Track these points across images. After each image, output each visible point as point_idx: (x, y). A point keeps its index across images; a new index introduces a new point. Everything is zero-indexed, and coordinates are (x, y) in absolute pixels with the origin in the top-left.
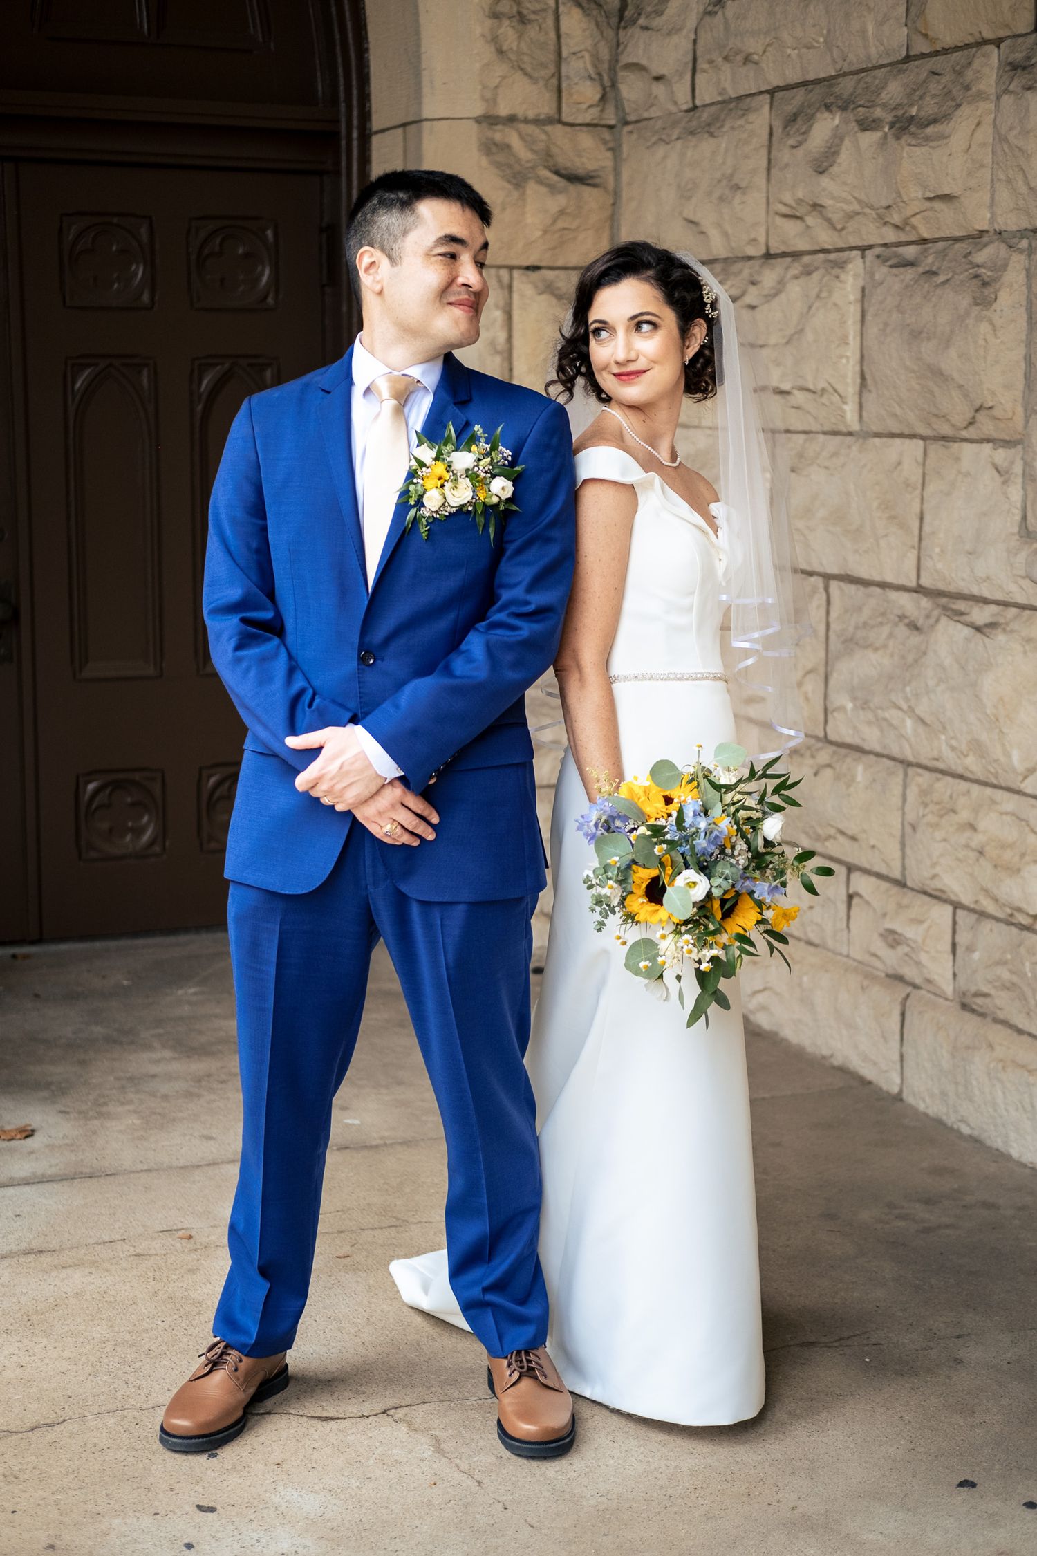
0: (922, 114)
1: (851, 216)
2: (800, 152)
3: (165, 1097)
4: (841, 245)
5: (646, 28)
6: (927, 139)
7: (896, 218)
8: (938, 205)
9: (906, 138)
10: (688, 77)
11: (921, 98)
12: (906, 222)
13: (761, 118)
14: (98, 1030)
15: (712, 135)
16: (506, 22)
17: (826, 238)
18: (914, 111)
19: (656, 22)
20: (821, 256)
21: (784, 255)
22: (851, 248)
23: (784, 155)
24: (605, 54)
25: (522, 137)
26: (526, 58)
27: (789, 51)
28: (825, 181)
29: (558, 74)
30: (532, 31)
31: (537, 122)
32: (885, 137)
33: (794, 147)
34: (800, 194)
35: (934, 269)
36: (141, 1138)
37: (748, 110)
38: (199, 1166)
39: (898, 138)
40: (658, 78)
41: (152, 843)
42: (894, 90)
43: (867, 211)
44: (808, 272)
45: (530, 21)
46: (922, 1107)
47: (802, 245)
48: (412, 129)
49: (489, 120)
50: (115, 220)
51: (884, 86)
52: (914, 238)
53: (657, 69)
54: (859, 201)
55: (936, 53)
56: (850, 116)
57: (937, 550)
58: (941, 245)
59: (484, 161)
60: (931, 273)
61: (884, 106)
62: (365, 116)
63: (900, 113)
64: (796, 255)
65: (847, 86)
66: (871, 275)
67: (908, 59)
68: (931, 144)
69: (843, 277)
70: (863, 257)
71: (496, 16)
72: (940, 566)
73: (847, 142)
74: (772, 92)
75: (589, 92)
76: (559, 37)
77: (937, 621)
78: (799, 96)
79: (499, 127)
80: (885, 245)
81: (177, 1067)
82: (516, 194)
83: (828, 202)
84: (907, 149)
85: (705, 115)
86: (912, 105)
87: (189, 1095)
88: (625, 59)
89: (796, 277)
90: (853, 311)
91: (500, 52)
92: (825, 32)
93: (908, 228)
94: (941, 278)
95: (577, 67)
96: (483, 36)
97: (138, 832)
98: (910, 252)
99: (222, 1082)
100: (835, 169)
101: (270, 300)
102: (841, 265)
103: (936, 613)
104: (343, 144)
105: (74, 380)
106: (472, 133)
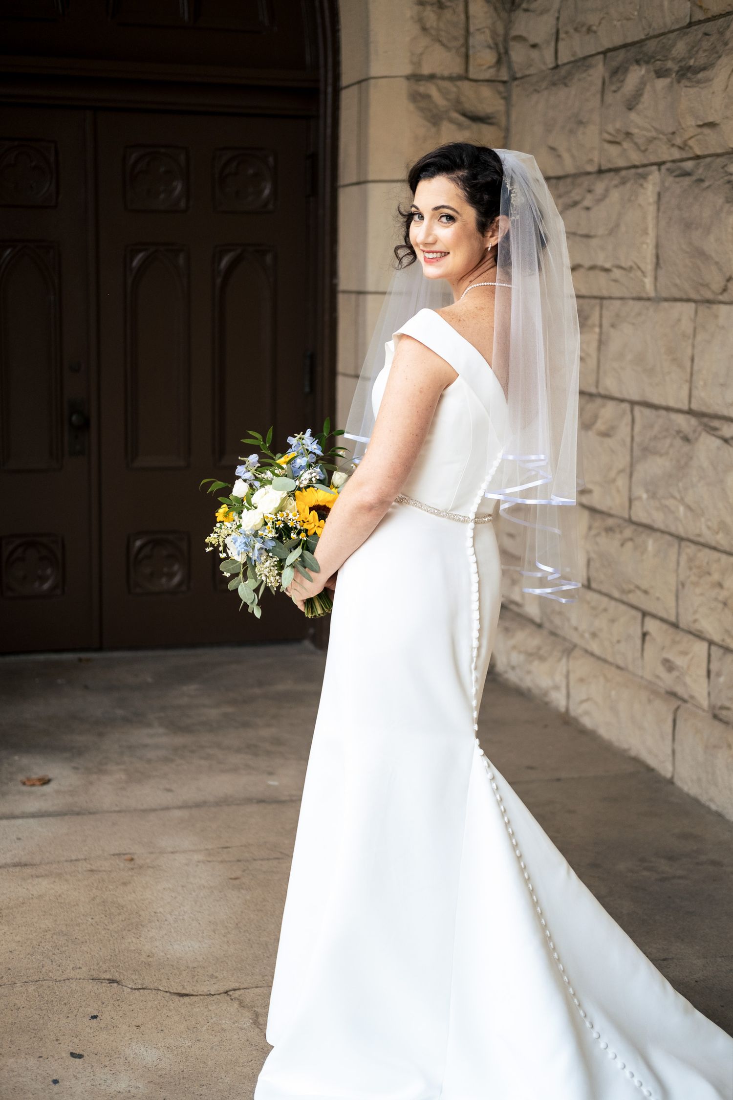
0: (697, 64)
1: (650, 140)
2: (618, 95)
3: (149, 761)
4: (645, 162)
5: (526, 10)
6: (699, 82)
7: (678, 141)
8: (706, 131)
9: (684, 82)
10: (553, 44)
11: (697, 52)
12: (685, 143)
13: (599, 71)
15: (566, 85)
16: (429, 8)
17: (636, 158)
18: (692, 62)
19: (533, 6)
20: (633, 171)
21: (610, 170)
22: (652, 164)
23: (609, 98)
24: (500, 30)
25: (439, 89)
26: (443, 33)
27: (615, 22)
28: (633, 116)
29: (466, 45)
30: (448, 15)
31: (451, 79)
32: (672, 83)
33: (615, 92)
34: (618, 125)
35: (703, 177)
36: (123, 789)
37: (590, 67)
38: (154, 810)
39: (679, 82)
40: (534, 46)
41: (179, 585)
42: (680, 48)
43: (661, 136)
44: (623, 182)
45: (447, 7)
46: (686, 789)
47: (621, 163)
48: (363, 84)
49: (415, 77)
50: (163, 150)
51: (674, 45)
52: (691, 155)
53: (533, 39)
54: (656, 129)
55: (708, 20)
56: (651, 67)
57: (701, 383)
58: (708, 160)
59: (411, 107)
60: (701, 180)
61: (673, 59)
62: (337, 77)
63: (683, 64)
64: (617, 170)
65: (651, 46)
66: (663, 182)
67: (690, 25)
68: (701, 85)
69: (645, 185)
70: (659, 170)
71: (421, 4)
72: (703, 394)
73: (648, 88)
74: (604, 53)
75: (488, 57)
76: (467, 17)
77: (700, 434)
78: (621, 55)
79: (422, 83)
80: (673, 161)
81: (164, 740)
82: (433, 130)
83: (635, 131)
84: (684, 89)
85: (563, 72)
86: (690, 58)
87: (166, 760)
88: (514, 33)
89: (616, 186)
90: (652, 209)
91: (424, 29)
92: (638, 7)
93: (687, 148)
94: (707, 184)
95: (480, 40)
96: (412, 17)
97: (171, 576)
98: (689, 165)
99: (193, 752)
100: (640, 107)
101: (270, 207)
102: (644, 177)
103: (700, 429)
104: (322, 96)
105: (132, 261)
106: (403, 87)
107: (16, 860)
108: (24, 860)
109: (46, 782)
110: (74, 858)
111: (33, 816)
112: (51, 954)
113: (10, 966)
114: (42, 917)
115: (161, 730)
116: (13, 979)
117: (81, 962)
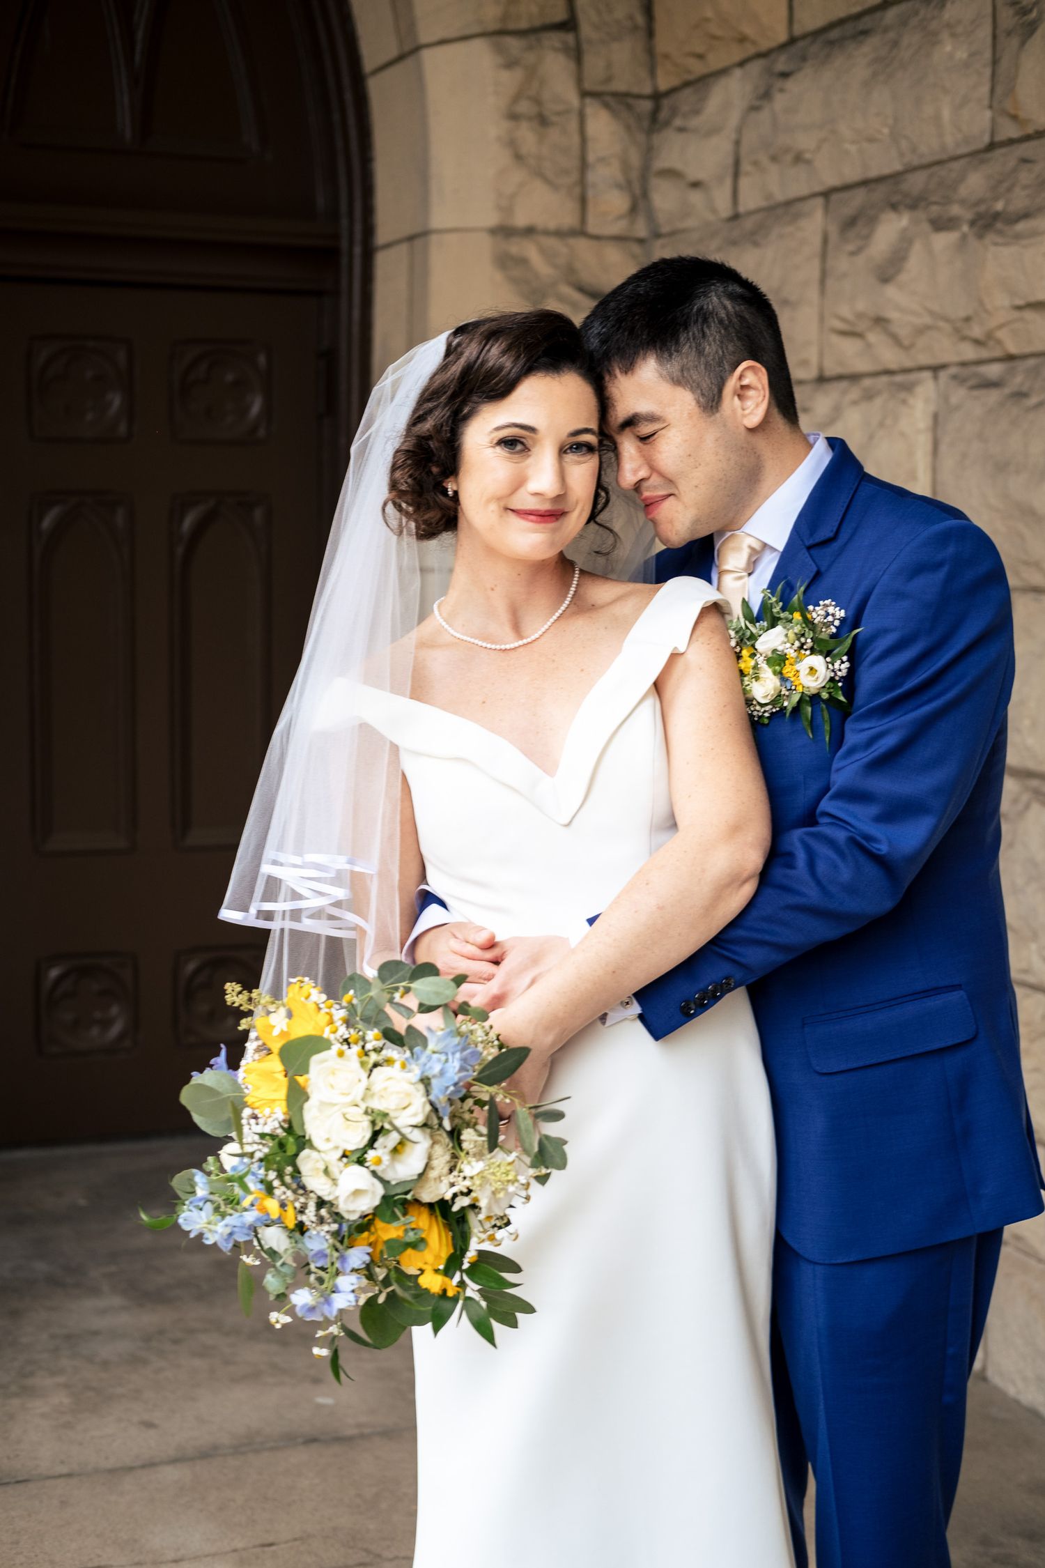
0: (1011, 208)
1: (921, 331)
2: (860, 260)
3: (105, 1364)
4: (908, 364)
5: (681, 130)
6: (1018, 237)
7: (977, 331)
8: (1029, 315)
9: (991, 237)
10: (728, 182)
11: (1009, 190)
12: (990, 335)
13: (814, 223)
14: (41, 1267)
15: (756, 244)
16: (525, 124)
17: (890, 357)
18: (999, 206)
19: (694, 122)
20: (884, 379)
21: (840, 378)
22: (921, 368)
23: (841, 263)
24: (635, 158)
25: (543, 251)
26: (547, 164)
27: (848, 146)
28: (891, 291)
29: (582, 182)
30: (554, 135)
31: (560, 234)
32: (964, 237)
33: (853, 254)
34: (861, 306)
35: (1025, 389)
36: (68, 1426)
37: (797, 217)
38: (131, 1469)
39: (980, 236)
40: (696, 185)
41: (122, 1036)
42: (975, 183)
43: (941, 324)
44: (869, 396)
45: (552, 123)
47: (861, 366)
48: (418, 243)
49: (504, 232)
50: (91, 344)
51: (962, 178)
52: (997, 353)
53: (693, 174)
54: (932, 313)
55: (1027, 138)
56: (921, 214)
57: (1027, 722)
58: (1031, 362)
59: (499, 276)
60: (1020, 395)
61: (963, 202)
62: (369, 231)
63: (982, 208)
64: (854, 378)
65: (916, 182)
66: (945, 398)
67: (992, 146)
68: (1024, 242)
69: (911, 401)
70: (936, 378)
71: (514, 117)
72: (1030, 741)
73: (917, 247)
74: (826, 194)
75: (617, 202)
76: (584, 140)
77: (1027, 807)
78: (859, 197)
79: (514, 240)
80: (964, 364)
81: (125, 1320)
83: (893, 315)
84: (992, 249)
85: (748, 224)
86: (996, 199)
87: (135, 1361)
88: (661, 163)
89: (855, 403)
90: (923, 442)
91: (518, 157)
92: (890, 121)
93: (991, 343)
94: (1033, 400)
95: (604, 175)
96: (499, 138)
97: (106, 1023)
98: (994, 370)
99: (176, 1342)
100: (903, 277)
101: (262, 432)
102: (909, 388)
103: (1025, 798)
104: (344, 261)
105: (41, 519)
106: (485, 244)
115: (117, 1301)
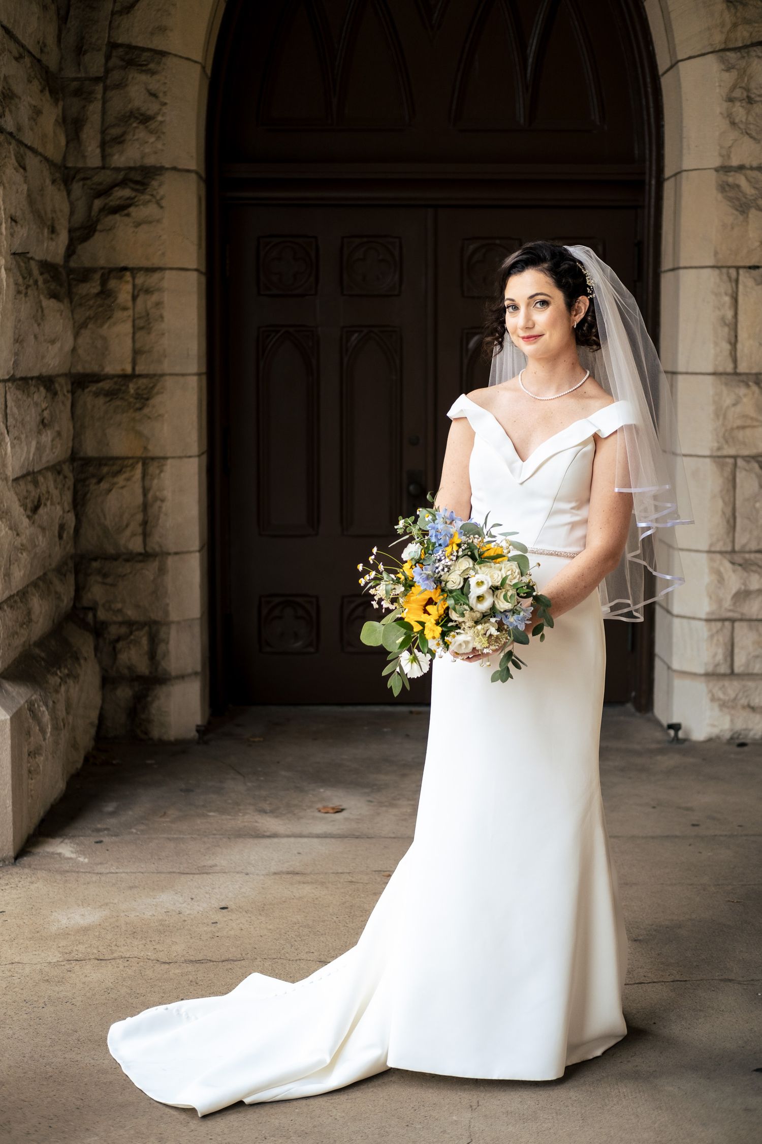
16: (738, 104)
25: (748, 180)
26: (752, 127)
30: (756, 109)
31: (759, 169)
45: (756, 102)
48: (678, 176)
49: (725, 169)
50: (498, 242)
59: (720, 196)
62: (661, 168)
71: (730, 100)
79: (732, 173)
82: (741, 218)
91: (733, 124)
96: (721, 113)
104: (647, 187)
105: (468, 343)
106: (712, 178)
107: (291, 869)
108: (297, 870)
109: (340, 811)
110: (340, 871)
111: (318, 836)
112: (293, 940)
113: (256, 946)
114: (296, 913)
116: (255, 956)
117: (315, 948)
